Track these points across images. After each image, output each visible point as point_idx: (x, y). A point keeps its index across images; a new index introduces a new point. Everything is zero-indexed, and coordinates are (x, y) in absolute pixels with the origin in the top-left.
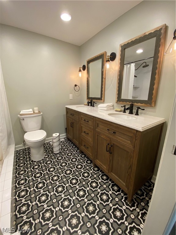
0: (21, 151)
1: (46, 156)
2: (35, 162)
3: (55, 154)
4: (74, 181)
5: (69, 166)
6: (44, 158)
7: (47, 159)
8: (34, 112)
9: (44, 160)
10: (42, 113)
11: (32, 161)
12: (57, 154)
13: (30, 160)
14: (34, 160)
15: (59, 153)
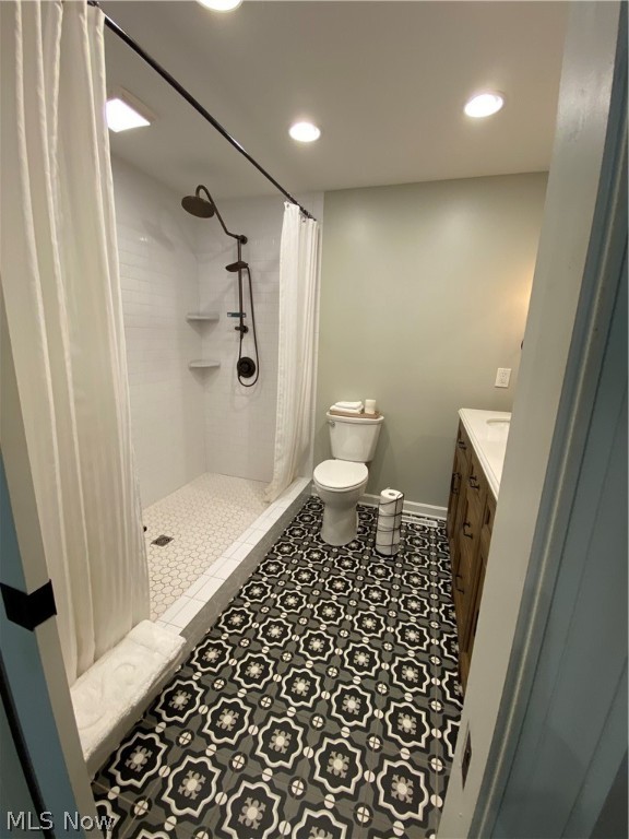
0: (318, 501)
1: (353, 545)
2: (323, 542)
3: (378, 553)
4: (362, 659)
5: (384, 611)
6: (346, 546)
7: (350, 554)
8: (363, 411)
9: (341, 551)
10: (382, 418)
11: (318, 537)
12: (383, 556)
13: (317, 531)
14: (323, 537)
15: (390, 556)
